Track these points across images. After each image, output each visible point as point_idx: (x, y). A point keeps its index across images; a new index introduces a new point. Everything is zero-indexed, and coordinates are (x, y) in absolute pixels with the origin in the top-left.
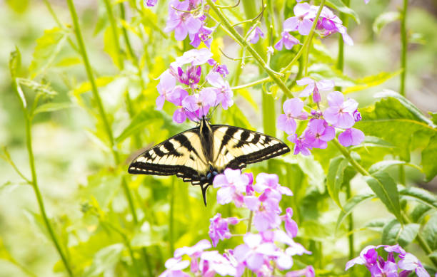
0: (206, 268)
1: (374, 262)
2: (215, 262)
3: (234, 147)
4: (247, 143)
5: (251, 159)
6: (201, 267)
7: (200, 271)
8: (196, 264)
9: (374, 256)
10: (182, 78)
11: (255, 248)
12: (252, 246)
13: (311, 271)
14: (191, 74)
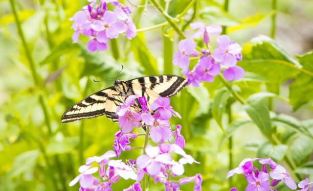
0: (112, 174)
1: (250, 173)
2: (119, 168)
6: (108, 173)
7: (107, 176)
8: (104, 170)
9: (250, 168)
10: (92, 14)
11: (154, 158)
12: (151, 156)
13: (199, 178)
14: (99, 10)
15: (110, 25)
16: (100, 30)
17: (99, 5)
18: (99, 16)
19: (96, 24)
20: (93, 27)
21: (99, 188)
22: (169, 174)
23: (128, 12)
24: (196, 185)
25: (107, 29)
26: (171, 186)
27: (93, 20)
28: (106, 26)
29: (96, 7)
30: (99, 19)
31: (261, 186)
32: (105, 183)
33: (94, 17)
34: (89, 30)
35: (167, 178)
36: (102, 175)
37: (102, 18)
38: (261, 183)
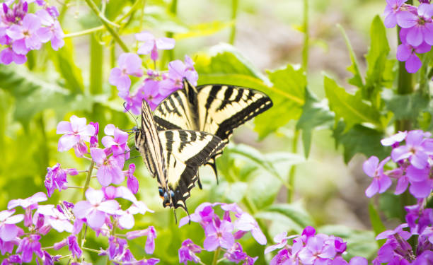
0: (40, 223)
1: (210, 221)
2: (51, 217)
3: (217, 110)
4: (230, 102)
5: (234, 123)
6: (35, 221)
7: (34, 225)
8: (30, 218)
9: (210, 215)
10: (8, 15)
11: (97, 206)
12: (93, 203)
13: (152, 231)
14: (18, 10)
15: (30, 32)
16: (18, 38)
17: (18, 5)
18: (17, 19)
19: (13, 29)
20: (9, 33)
21: (24, 241)
22: (114, 225)
23: (54, 14)
24: (148, 240)
25: (27, 37)
26: (117, 242)
27: (9, 23)
28: (26, 33)
29: (14, 6)
30: (17, 23)
31: (224, 238)
32: (33, 235)
33: (11, 19)
34: (3, 37)
35: (111, 230)
36: (28, 224)
37: (21, 23)
38: (223, 234)
